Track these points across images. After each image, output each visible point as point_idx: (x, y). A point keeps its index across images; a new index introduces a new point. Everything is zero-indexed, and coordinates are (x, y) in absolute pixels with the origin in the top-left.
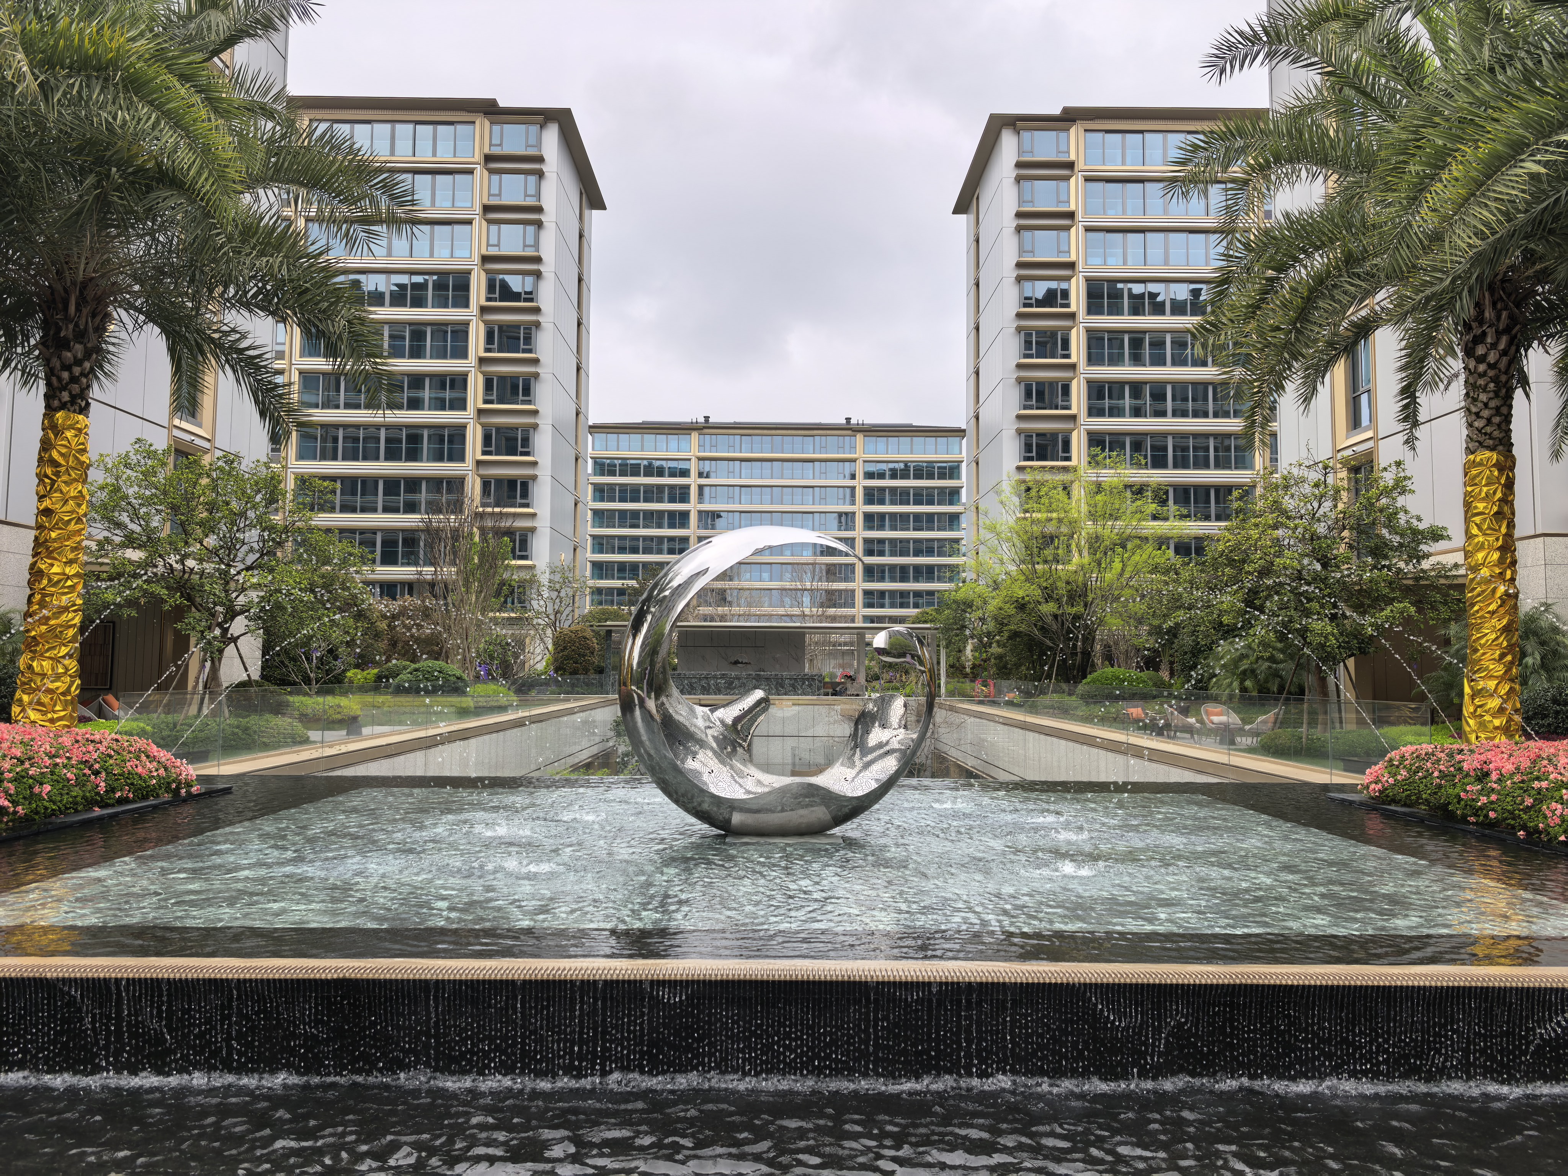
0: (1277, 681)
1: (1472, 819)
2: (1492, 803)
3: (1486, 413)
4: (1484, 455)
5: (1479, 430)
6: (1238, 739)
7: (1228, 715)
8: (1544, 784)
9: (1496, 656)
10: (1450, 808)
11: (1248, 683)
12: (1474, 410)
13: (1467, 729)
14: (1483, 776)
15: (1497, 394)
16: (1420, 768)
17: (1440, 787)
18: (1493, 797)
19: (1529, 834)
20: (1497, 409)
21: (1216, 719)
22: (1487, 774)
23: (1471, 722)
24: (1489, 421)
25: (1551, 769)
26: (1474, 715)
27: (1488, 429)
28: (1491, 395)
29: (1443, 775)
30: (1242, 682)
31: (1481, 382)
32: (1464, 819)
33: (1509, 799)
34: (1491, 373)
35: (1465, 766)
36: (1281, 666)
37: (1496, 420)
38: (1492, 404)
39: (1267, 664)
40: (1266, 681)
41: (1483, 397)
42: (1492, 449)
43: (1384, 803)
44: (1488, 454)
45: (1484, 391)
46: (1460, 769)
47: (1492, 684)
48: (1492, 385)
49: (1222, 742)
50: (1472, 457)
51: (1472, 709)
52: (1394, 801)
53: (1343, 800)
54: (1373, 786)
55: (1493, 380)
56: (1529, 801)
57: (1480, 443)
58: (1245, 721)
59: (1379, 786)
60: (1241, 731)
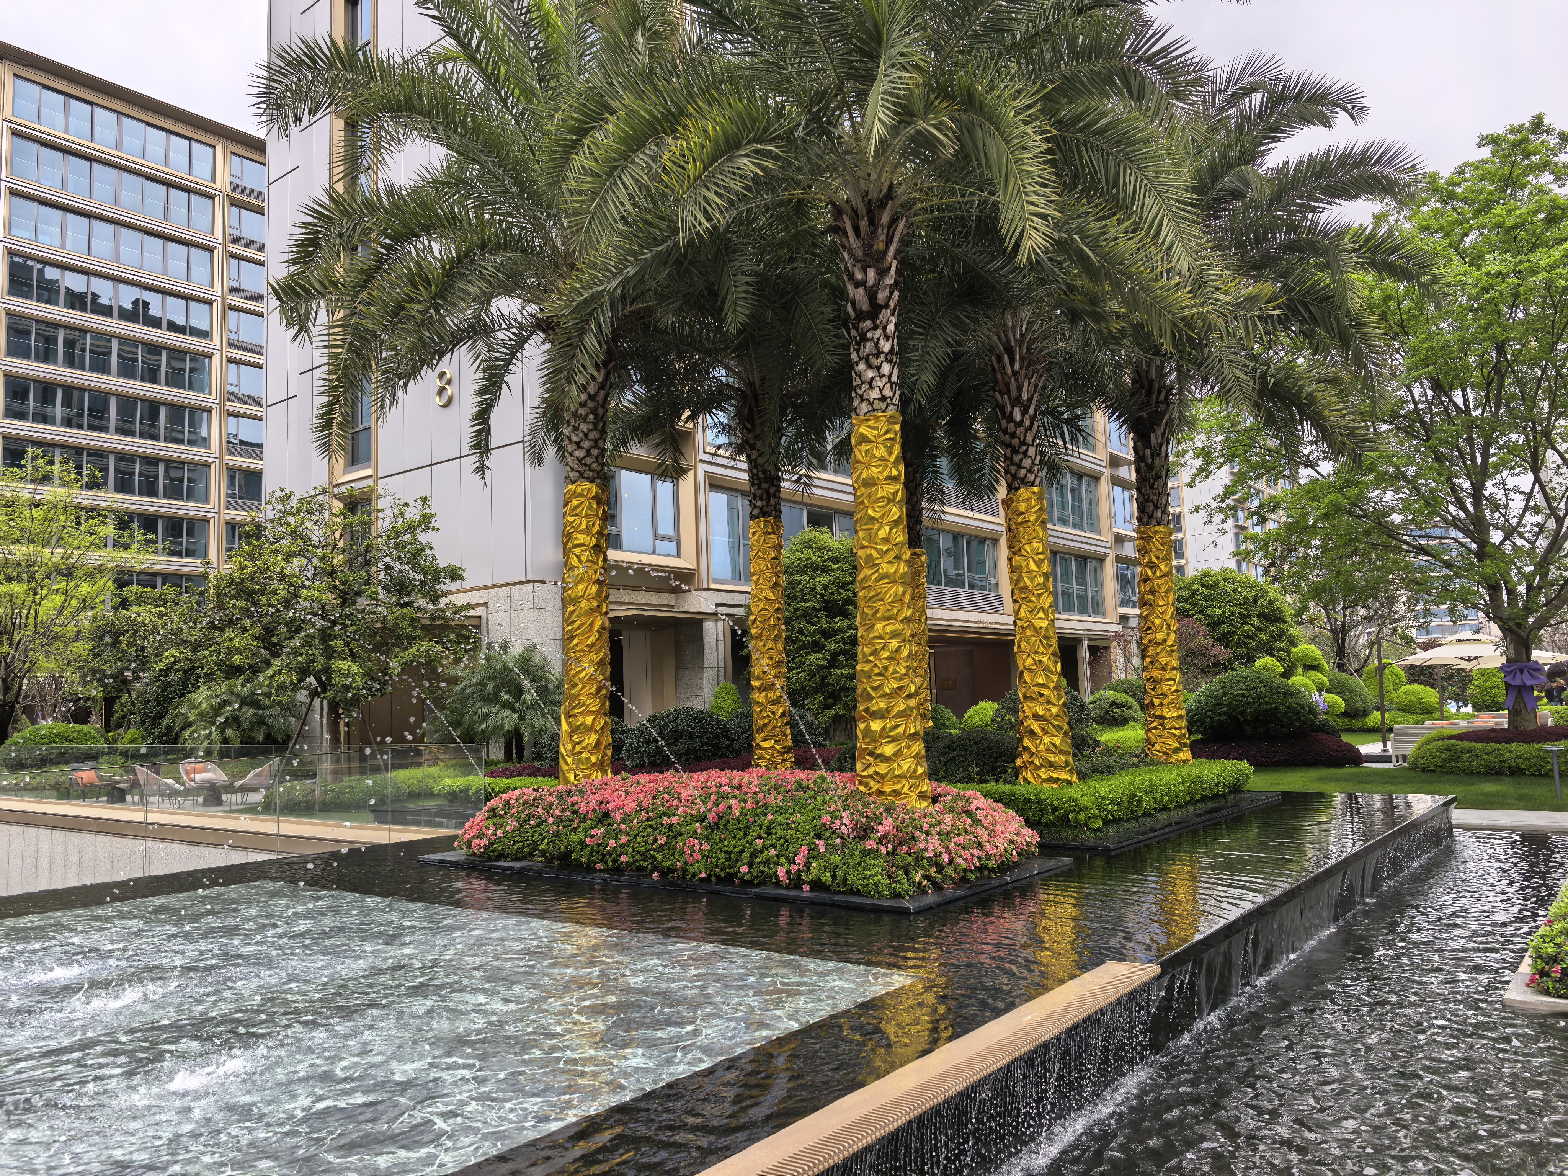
0: (263, 729)
1: (600, 866)
2: (622, 846)
3: (586, 444)
4: (583, 487)
5: (580, 460)
6: (224, 797)
7: (214, 772)
8: (674, 819)
9: (593, 690)
10: (573, 856)
11: (230, 733)
12: (575, 439)
13: (566, 768)
14: (604, 817)
15: (595, 425)
16: (530, 817)
17: (557, 834)
18: (624, 839)
19: (664, 874)
20: (596, 441)
21: (198, 777)
22: (606, 814)
23: (569, 760)
24: (588, 453)
25: (675, 803)
26: (573, 753)
27: (588, 461)
28: (591, 426)
29: (559, 821)
30: (223, 732)
31: (582, 411)
32: (590, 868)
33: (639, 840)
34: (591, 404)
35: (582, 808)
36: (267, 712)
37: (595, 452)
38: (592, 435)
39: (252, 711)
40: (251, 729)
41: (584, 427)
42: (591, 481)
43: (489, 859)
44: (587, 485)
45: (585, 421)
46: (575, 813)
47: (589, 720)
48: (591, 416)
49: (205, 804)
50: (572, 487)
51: (570, 747)
52: (501, 856)
53: (442, 862)
54: (477, 841)
55: (594, 411)
56: (662, 839)
57: (581, 474)
58: (234, 776)
59: (484, 842)
60: (230, 788)
